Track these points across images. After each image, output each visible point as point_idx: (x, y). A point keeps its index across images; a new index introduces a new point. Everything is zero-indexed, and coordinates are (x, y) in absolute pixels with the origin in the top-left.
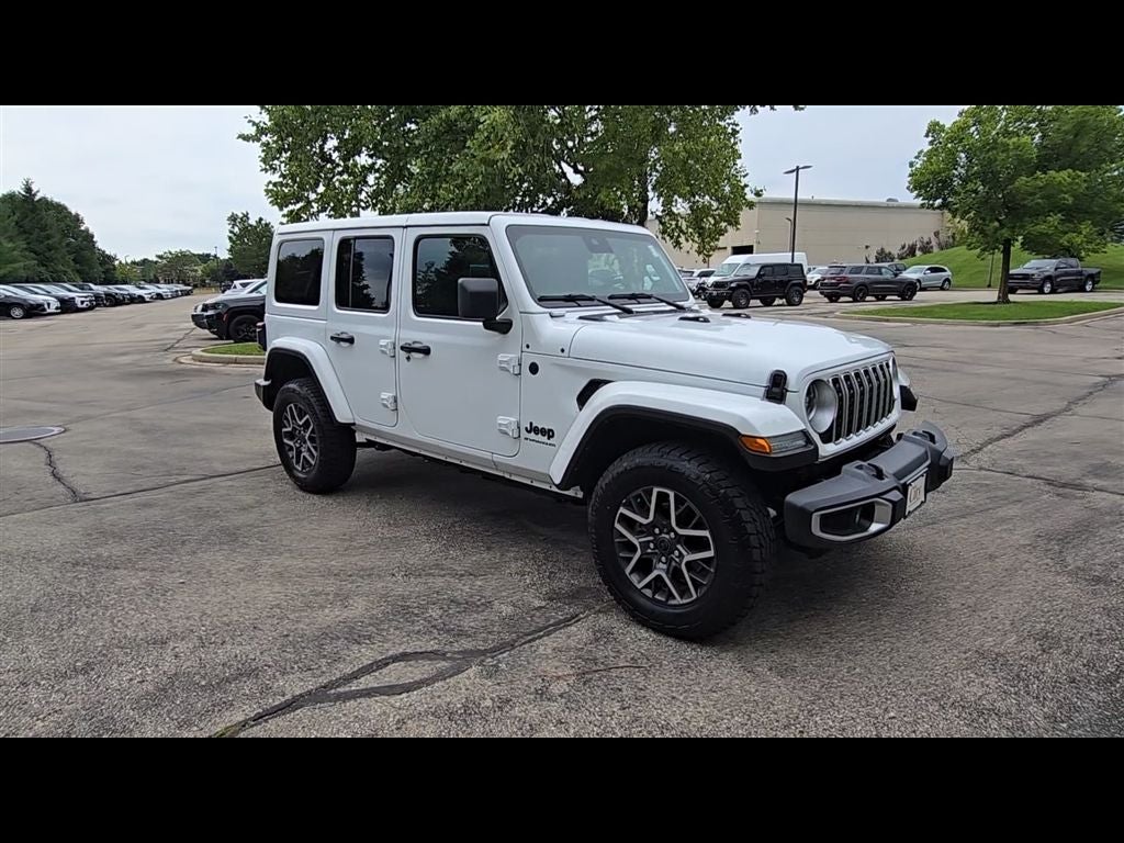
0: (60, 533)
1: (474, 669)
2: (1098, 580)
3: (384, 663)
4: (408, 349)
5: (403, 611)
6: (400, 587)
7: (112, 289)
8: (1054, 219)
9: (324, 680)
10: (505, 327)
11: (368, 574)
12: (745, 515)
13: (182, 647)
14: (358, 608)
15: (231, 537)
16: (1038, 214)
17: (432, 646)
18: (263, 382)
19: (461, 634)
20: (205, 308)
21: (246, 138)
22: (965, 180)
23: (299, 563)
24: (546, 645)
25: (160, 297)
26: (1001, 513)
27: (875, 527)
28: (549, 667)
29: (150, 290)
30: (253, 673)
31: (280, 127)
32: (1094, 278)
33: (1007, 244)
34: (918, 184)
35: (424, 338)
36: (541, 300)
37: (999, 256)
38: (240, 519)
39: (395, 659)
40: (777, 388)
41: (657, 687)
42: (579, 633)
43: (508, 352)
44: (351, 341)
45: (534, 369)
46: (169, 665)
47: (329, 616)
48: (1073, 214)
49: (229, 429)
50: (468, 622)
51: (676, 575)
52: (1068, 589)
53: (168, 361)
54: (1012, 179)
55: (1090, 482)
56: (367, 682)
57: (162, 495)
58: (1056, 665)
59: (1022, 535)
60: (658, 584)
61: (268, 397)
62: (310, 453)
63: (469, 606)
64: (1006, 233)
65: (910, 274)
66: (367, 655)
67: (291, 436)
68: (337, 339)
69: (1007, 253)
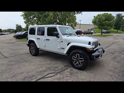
0: (5, 61)
1: (59, 74)
2: (118, 62)
3: (49, 74)
4: (47, 40)
5: (49, 69)
6: (48, 66)
7: (2, 33)
8: (106, 26)
9: (42, 76)
10: (59, 37)
11: (43, 65)
12: (87, 56)
13: (25, 73)
14: (44, 68)
15: (26, 61)
16: (105, 25)
17: (53, 72)
18: (28, 44)
19: (56, 71)
20: (15, 35)
21: (21, 16)
22: (98, 22)
23: (35, 64)
24: (66, 71)
25: (7, 34)
26: (107, 56)
27: (99, 57)
28: (67, 73)
29: (6, 33)
30: (34, 76)
31: (25, 15)
32: (110, 32)
33: (102, 29)
34: (93, 22)
35: (49, 39)
36: (62, 34)
37: (101, 30)
38: (27, 59)
39: (50, 73)
40: (90, 43)
41: (79, 75)
42: (69, 70)
43: (59, 40)
44: (39, 39)
45: (62, 42)
46: (24, 76)
47: (41, 69)
48: (108, 26)
49: (22, 49)
50: (57, 69)
51: (79, 63)
52: (116, 63)
53: (11, 41)
54: (102, 22)
55: (115, 53)
56: (47, 76)
57: (16, 57)
58: (117, 71)
59: (110, 58)
60: (77, 64)
61: (28, 45)
62: (34, 51)
63: (56, 68)
64: (102, 27)
65: (92, 32)
66: (46, 73)
67: (31, 50)
68: (38, 39)
69: (102, 30)
